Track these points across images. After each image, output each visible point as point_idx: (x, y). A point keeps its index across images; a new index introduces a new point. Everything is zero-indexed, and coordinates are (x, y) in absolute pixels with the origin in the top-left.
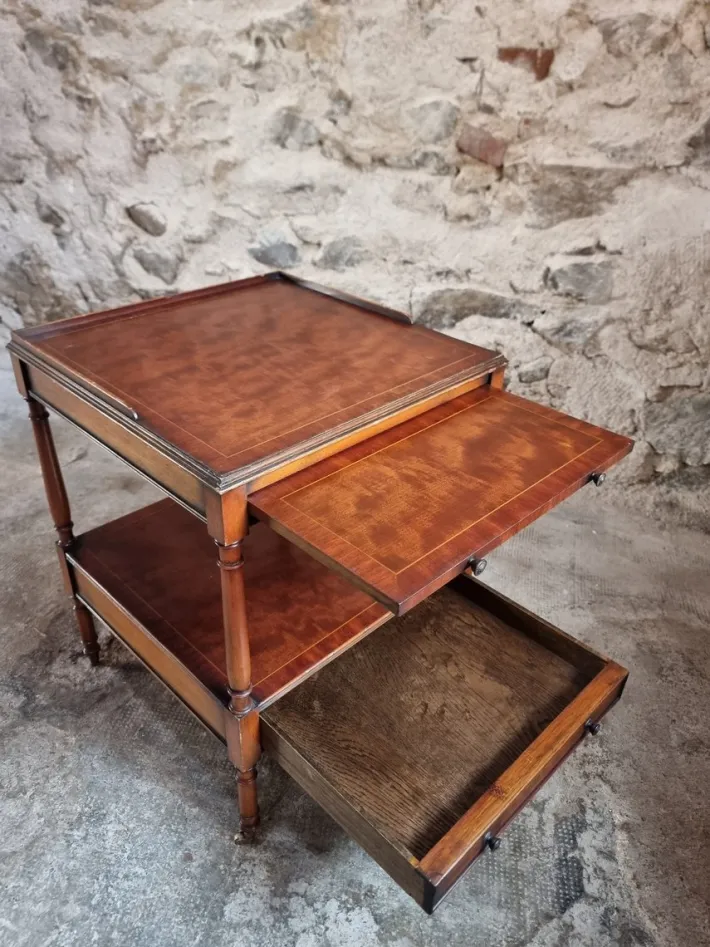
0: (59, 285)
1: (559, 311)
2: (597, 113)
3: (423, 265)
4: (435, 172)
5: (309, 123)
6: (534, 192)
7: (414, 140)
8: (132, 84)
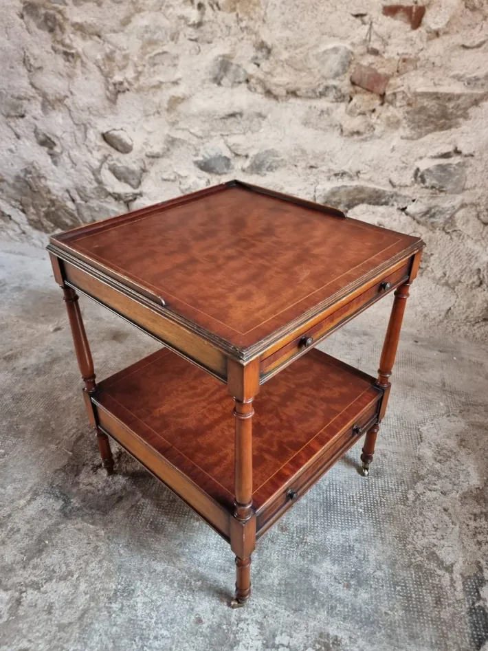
0: (54, 191)
1: (426, 199)
2: (456, 53)
3: (324, 168)
4: (334, 100)
5: (239, 66)
6: (408, 113)
7: (318, 77)
8: (104, 41)
